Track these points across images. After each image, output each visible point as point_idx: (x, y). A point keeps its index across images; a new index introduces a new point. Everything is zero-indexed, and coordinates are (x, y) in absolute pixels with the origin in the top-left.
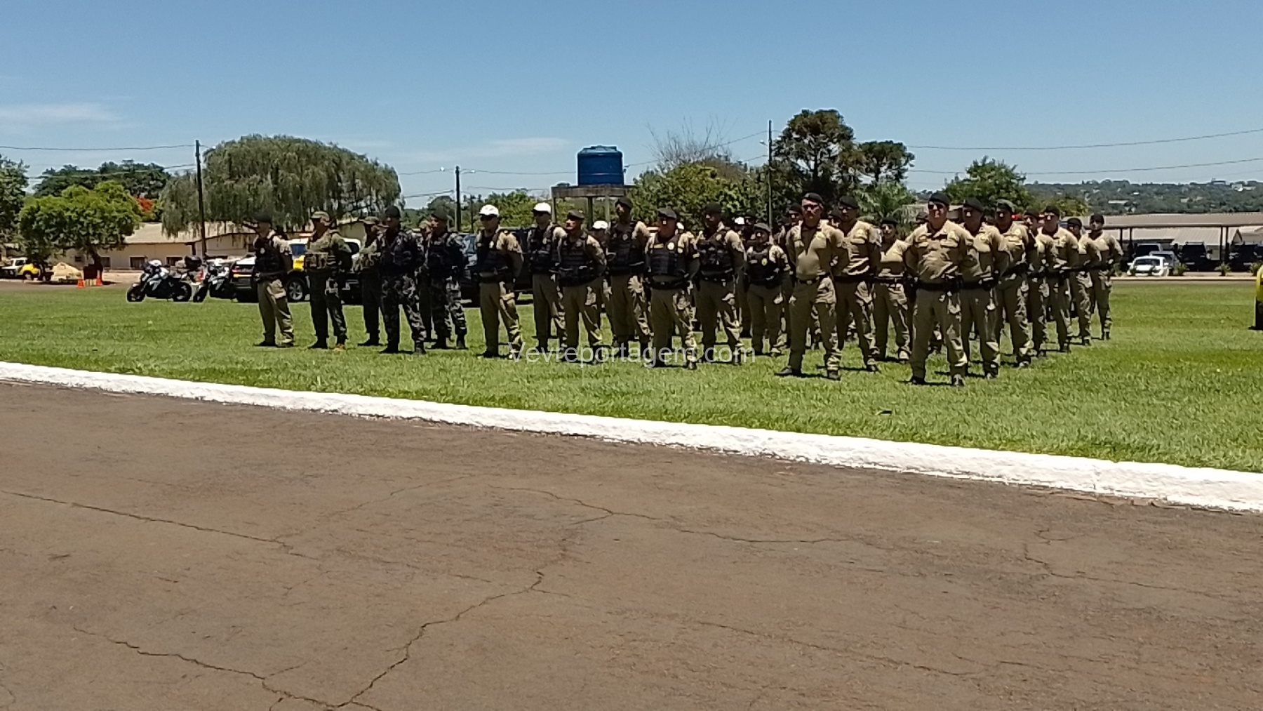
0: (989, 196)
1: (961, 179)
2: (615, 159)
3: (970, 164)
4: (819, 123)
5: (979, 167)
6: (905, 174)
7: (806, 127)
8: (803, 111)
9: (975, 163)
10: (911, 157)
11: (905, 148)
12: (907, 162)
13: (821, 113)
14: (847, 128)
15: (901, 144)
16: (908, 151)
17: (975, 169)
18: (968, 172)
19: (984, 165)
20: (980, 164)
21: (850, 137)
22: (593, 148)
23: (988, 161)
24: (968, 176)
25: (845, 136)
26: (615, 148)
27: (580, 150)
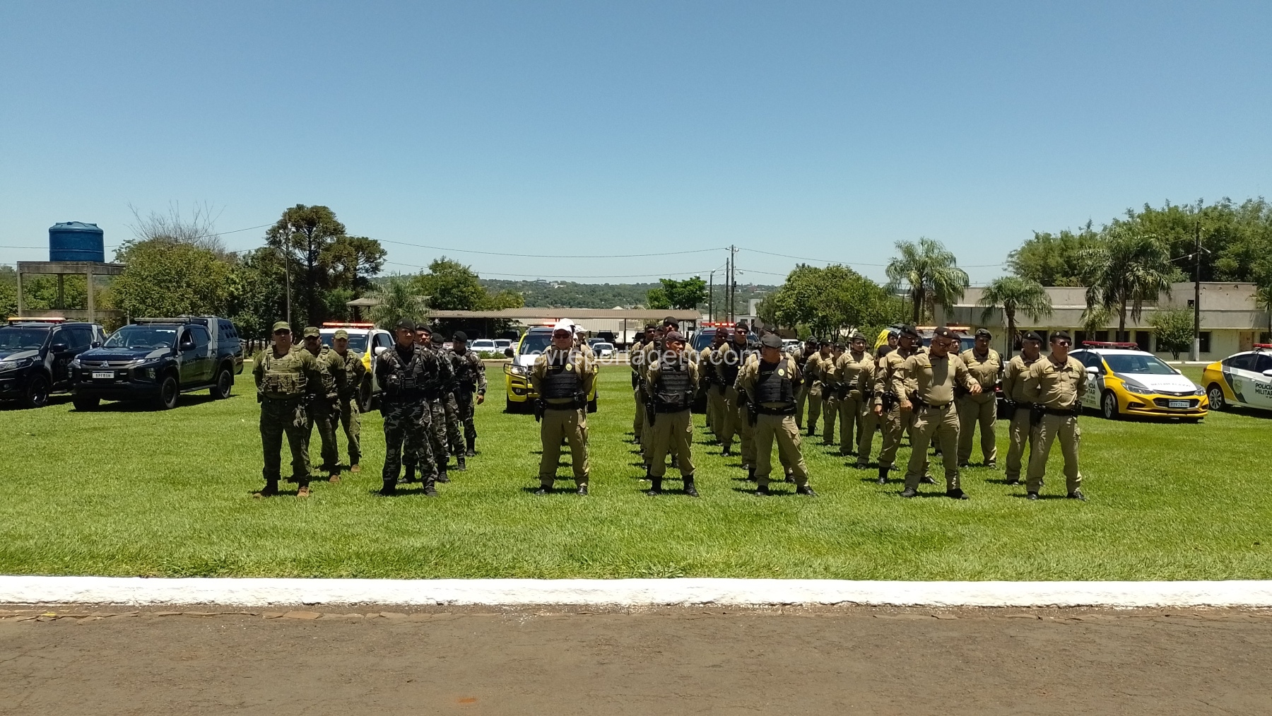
0: (451, 289)
1: (425, 274)
2: (94, 237)
3: (431, 262)
4: (315, 217)
5: (439, 264)
6: (382, 267)
7: (303, 220)
8: (297, 205)
9: (436, 261)
10: (383, 253)
11: (380, 244)
12: (380, 258)
13: (316, 210)
14: (339, 224)
15: (377, 241)
16: (382, 247)
17: (435, 267)
18: (430, 269)
19: (442, 263)
20: (439, 262)
21: (342, 232)
22: (69, 223)
23: (446, 260)
24: (431, 272)
25: (338, 230)
26: (95, 225)
27: (52, 224)
